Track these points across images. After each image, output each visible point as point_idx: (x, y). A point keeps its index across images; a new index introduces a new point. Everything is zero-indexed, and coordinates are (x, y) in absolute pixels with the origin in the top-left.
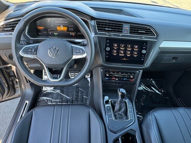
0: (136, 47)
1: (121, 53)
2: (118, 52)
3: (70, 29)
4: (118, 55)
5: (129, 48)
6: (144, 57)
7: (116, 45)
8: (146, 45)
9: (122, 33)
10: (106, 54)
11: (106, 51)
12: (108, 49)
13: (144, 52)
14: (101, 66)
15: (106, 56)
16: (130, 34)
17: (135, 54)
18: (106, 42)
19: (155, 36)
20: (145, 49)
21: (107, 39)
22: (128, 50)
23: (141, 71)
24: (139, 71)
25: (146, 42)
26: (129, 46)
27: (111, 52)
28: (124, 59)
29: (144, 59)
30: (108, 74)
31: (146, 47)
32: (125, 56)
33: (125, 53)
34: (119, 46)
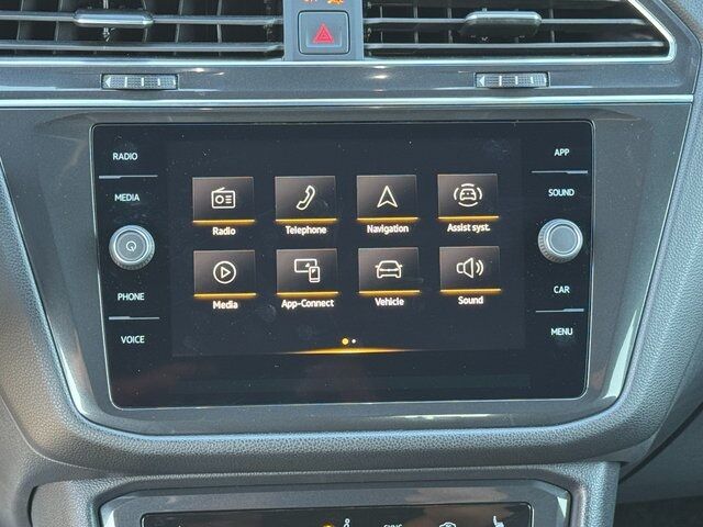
0: (467, 190)
1: (302, 284)
2: (260, 277)
4: (261, 311)
5: (388, 211)
6: (580, 296)
7: (222, 194)
8: (582, 157)
9: (278, 54)
10: (112, 306)
11: (116, 277)
12: (133, 246)
13: (559, 239)
14: (84, 460)
15: (114, 331)
16: (368, 53)
17: (464, 282)
18: (103, 163)
19: (664, 51)
20: (579, 212)
21: (110, 133)
22: (380, 241)
23: (596, 480)
24: (570, 487)
25: (574, 129)
26: (387, 195)
27: (166, 274)
28: (348, 348)
29: (580, 323)
31: (584, 186)
32: (354, 315)
33: (341, 275)
34: (259, 202)
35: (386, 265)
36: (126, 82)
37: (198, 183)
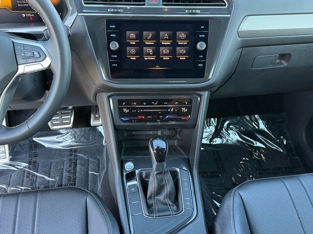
1: (149, 54)
2: (140, 53)
3: (20, 4)
4: (140, 60)
5: (166, 39)
6: (205, 58)
7: (132, 35)
8: (207, 28)
9: (144, 5)
10: (110, 58)
11: (111, 52)
12: (114, 46)
13: (201, 46)
14: (106, 89)
15: (111, 63)
16: (163, 5)
17: (181, 55)
18: (108, 28)
19: (225, 5)
20: (205, 40)
21: (110, 21)
22: (164, 46)
23: (206, 95)
24: (200, 96)
25: (205, 22)
26: (166, 36)
27: (121, 52)
28: (157, 68)
29: (204, 63)
30: (128, 108)
31: (207, 34)
32: (159, 61)
33: (157, 53)
34: (140, 37)
35: (165, 51)
36: (112, 10)
37: (128, 32)
